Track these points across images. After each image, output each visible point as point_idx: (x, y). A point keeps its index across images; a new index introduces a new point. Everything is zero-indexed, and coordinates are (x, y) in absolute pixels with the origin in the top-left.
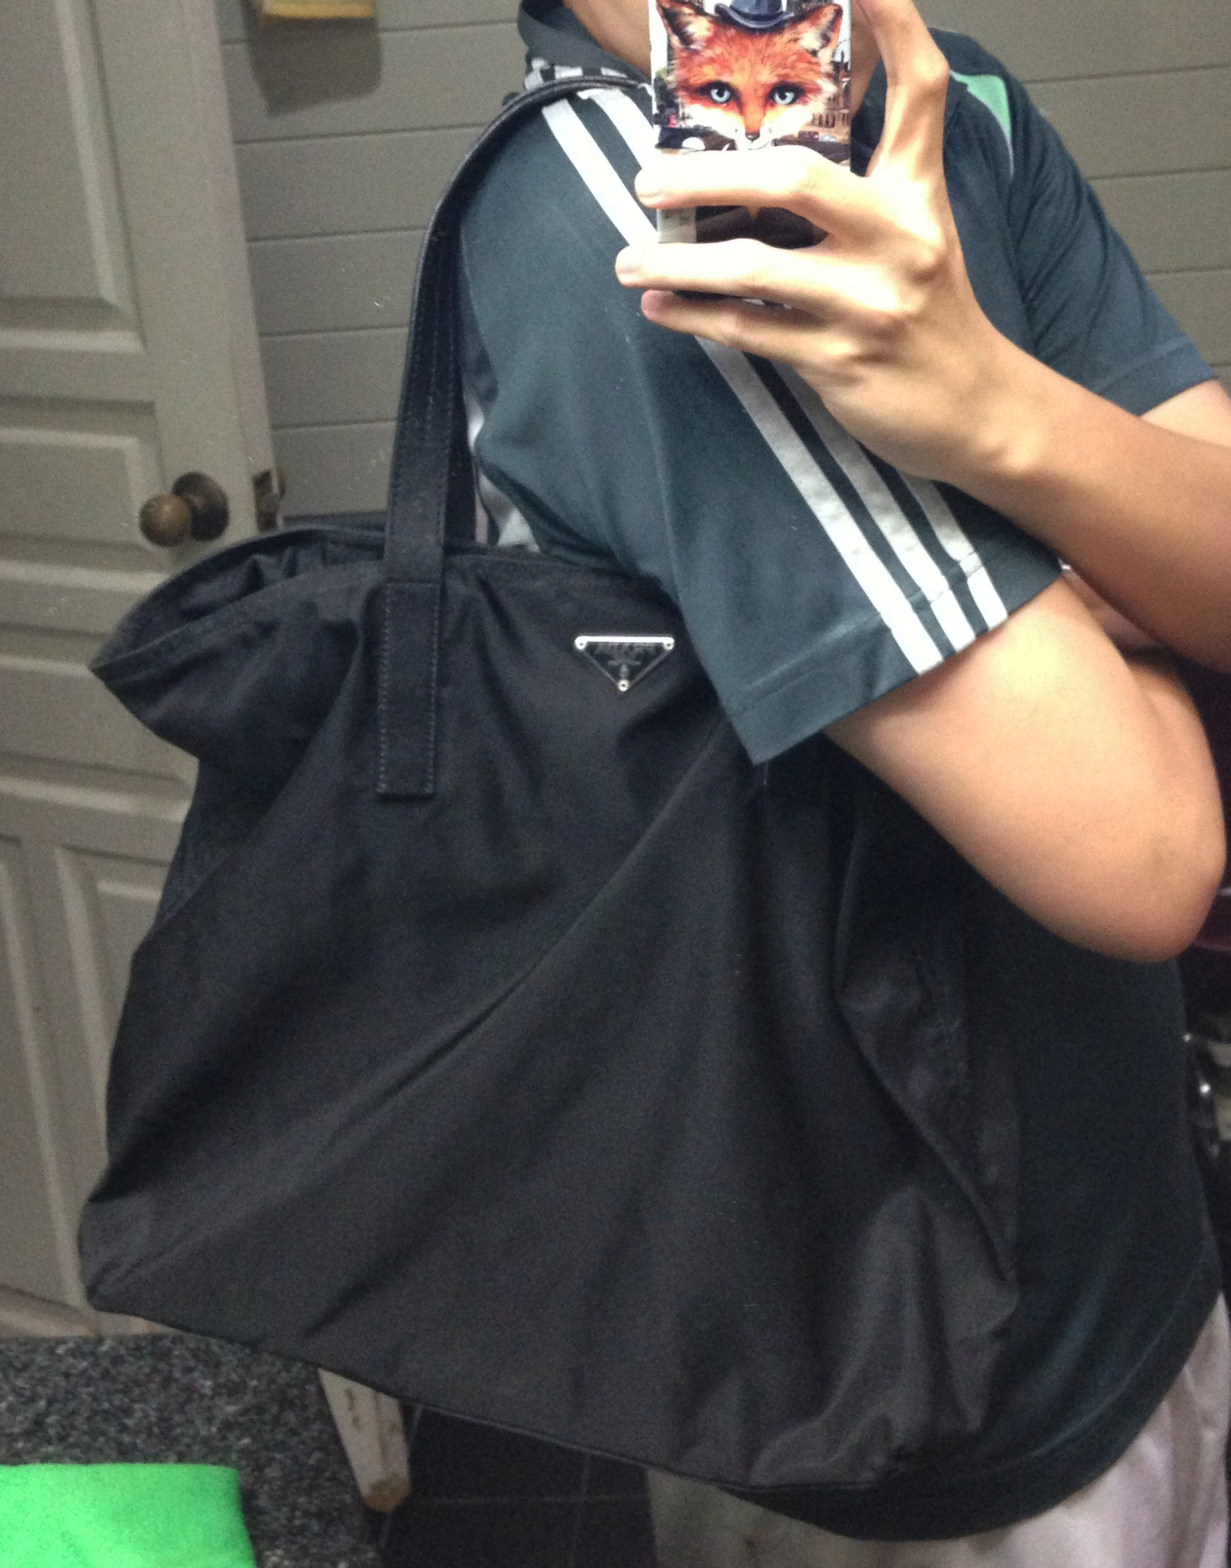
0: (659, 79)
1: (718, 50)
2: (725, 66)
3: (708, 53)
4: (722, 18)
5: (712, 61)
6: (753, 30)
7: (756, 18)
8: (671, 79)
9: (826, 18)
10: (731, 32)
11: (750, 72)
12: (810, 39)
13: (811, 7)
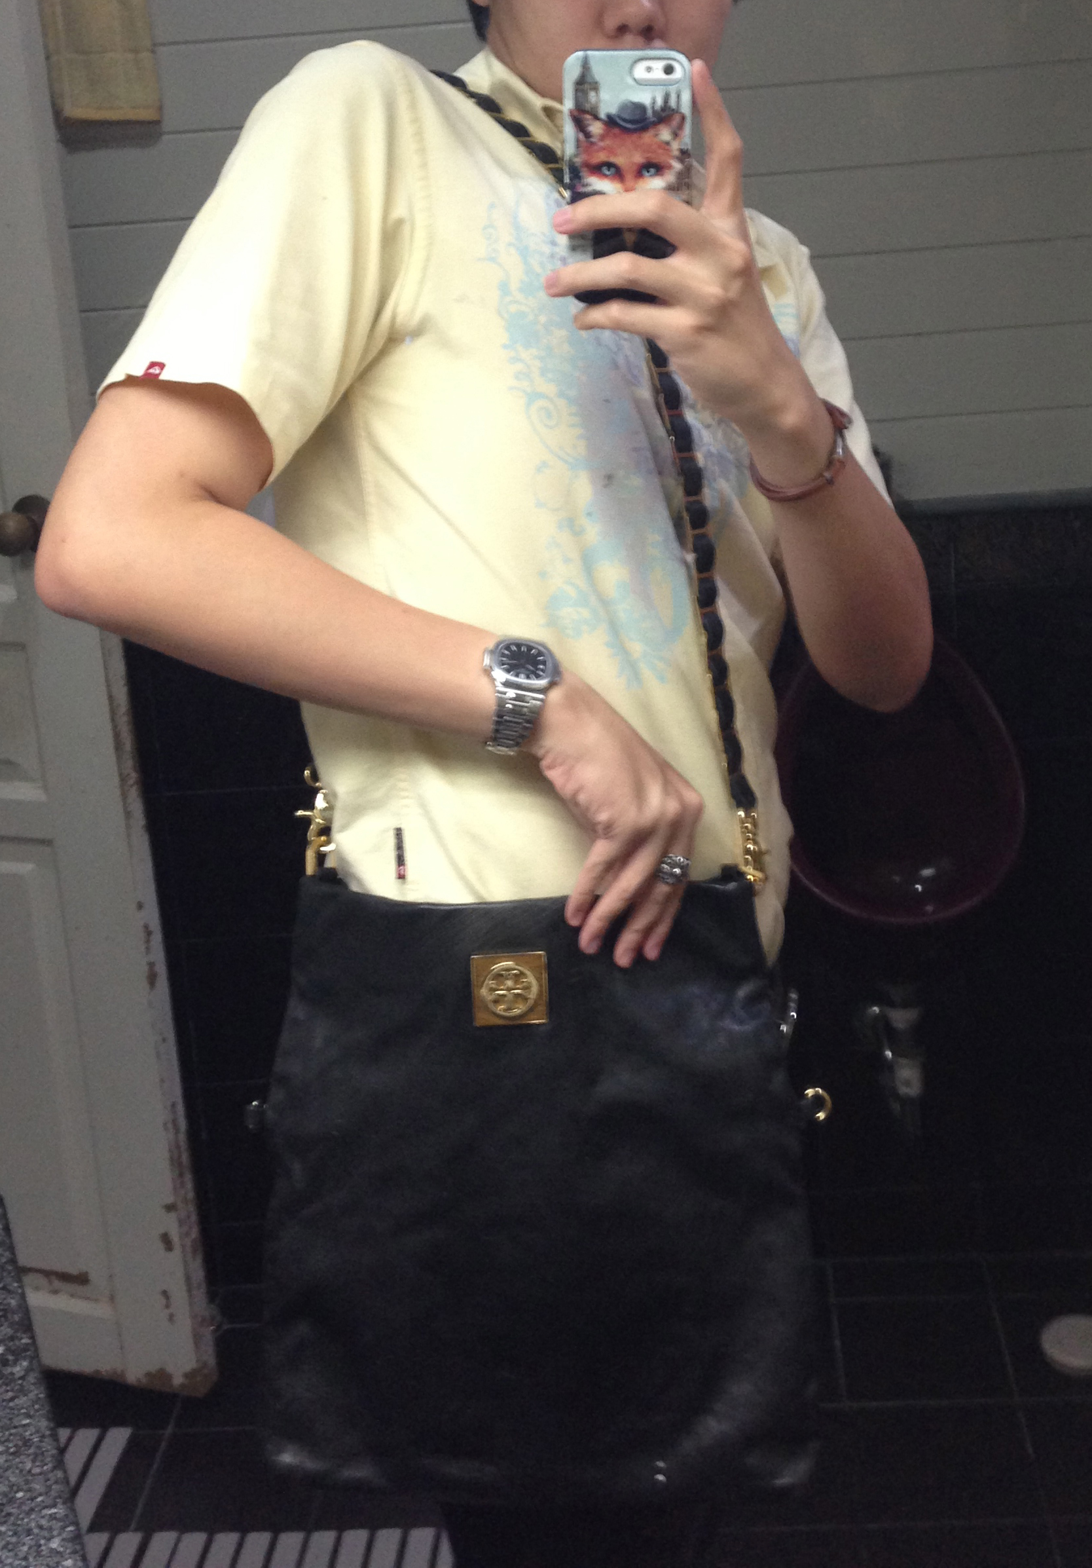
1: (608, 142)
2: (612, 152)
4: (610, 123)
5: (603, 149)
6: (630, 130)
7: (635, 122)
8: (577, 160)
9: (676, 121)
10: (616, 131)
11: (628, 156)
12: (665, 134)
13: (666, 115)
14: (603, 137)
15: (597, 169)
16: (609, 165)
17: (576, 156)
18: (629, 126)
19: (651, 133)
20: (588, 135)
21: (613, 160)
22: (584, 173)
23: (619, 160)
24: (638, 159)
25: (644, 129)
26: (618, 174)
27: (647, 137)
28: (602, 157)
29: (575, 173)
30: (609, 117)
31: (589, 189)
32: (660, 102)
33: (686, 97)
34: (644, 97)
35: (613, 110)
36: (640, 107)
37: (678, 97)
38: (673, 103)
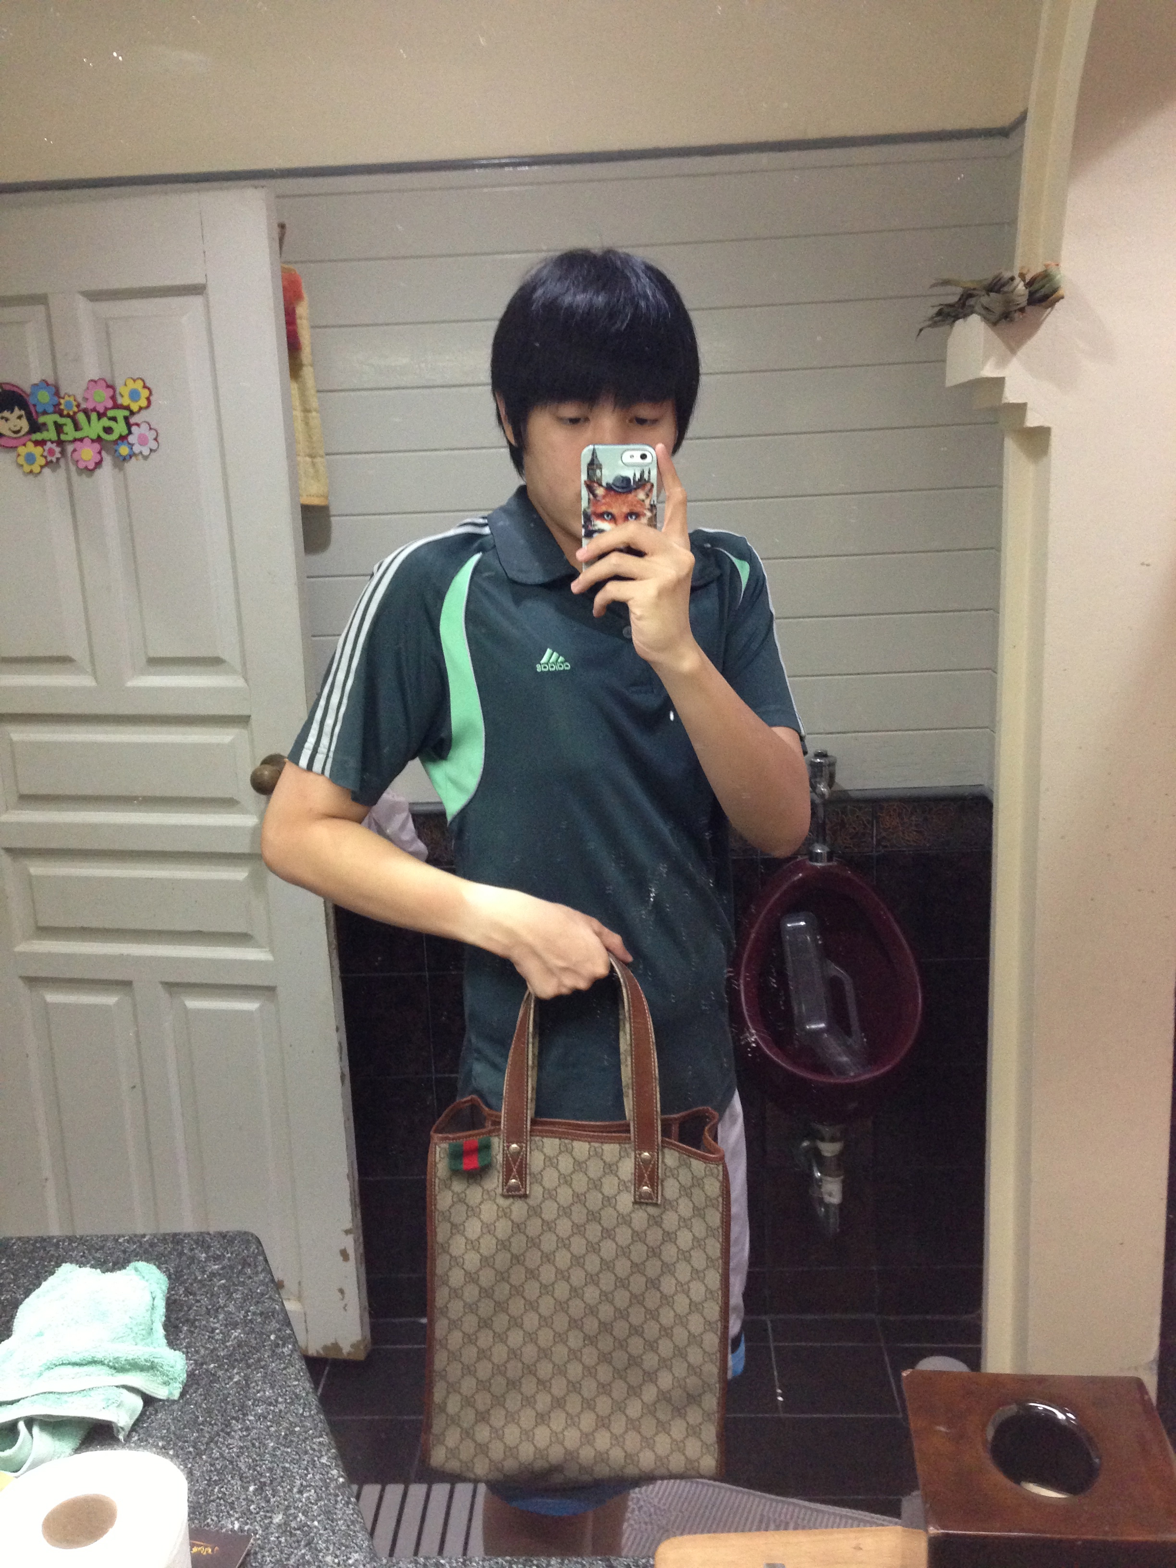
0: (585, 510)
1: (607, 500)
2: (610, 505)
3: (604, 501)
4: (609, 488)
5: (605, 504)
6: (620, 493)
7: (623, 488)
8: (589, 511)
9: (648, 486)
10: (612, 493)
11: (619, 508)
12: (641, 495)
13: (642, 483)
14: (604, 497)
15: (601, 516)
16: (609, 514)
17: (588, 508)
18: (620, 490)
19: (633, 494)
20: (595, 496)
21: (610, 510)
22: (593, 518)
23: (614, 511)
24: (625, 510)
25: (630, 492)
26: (613, 518)
27: (631, 497)
28: (603, 509)
29: (588, 518)
30: (607, 484)
31: (596, 528)
32: (638, 476)
33: (654, 473)
34: (629, 473)
35: (611, 481)
36: (627, 480)
37: (649, 473)
38: (646, 476)
